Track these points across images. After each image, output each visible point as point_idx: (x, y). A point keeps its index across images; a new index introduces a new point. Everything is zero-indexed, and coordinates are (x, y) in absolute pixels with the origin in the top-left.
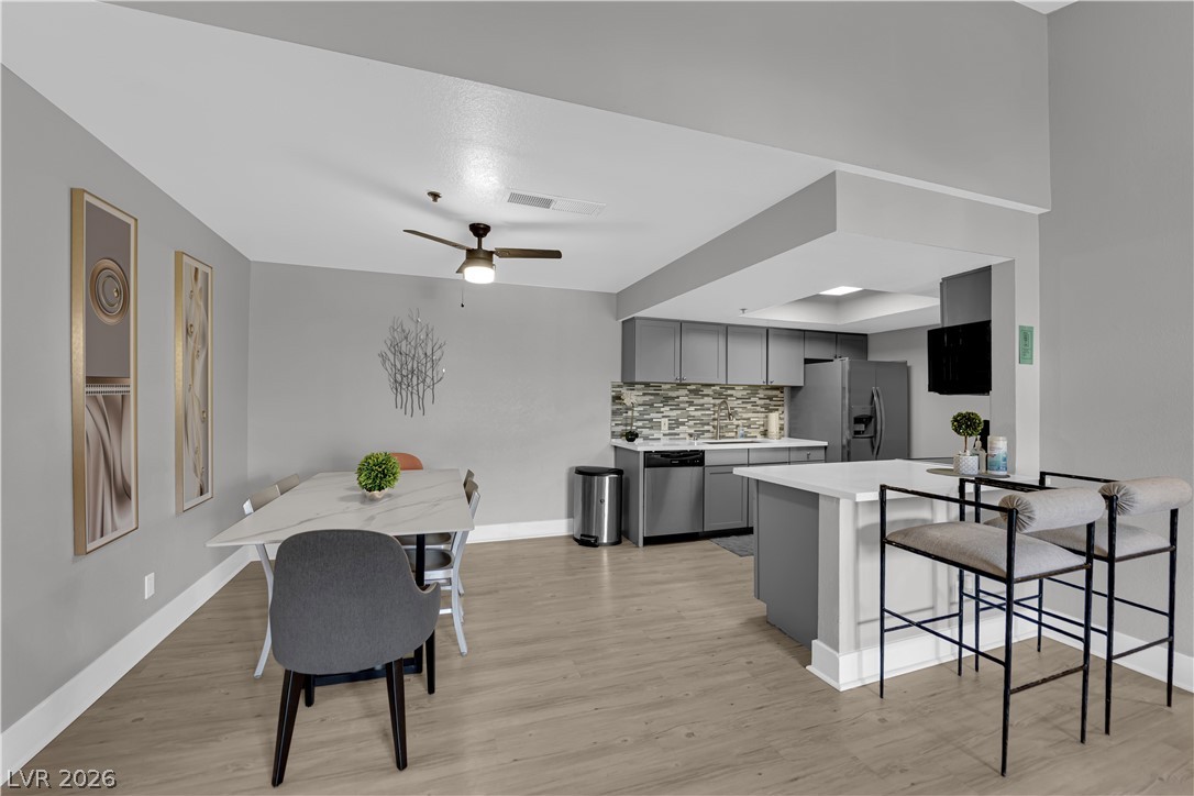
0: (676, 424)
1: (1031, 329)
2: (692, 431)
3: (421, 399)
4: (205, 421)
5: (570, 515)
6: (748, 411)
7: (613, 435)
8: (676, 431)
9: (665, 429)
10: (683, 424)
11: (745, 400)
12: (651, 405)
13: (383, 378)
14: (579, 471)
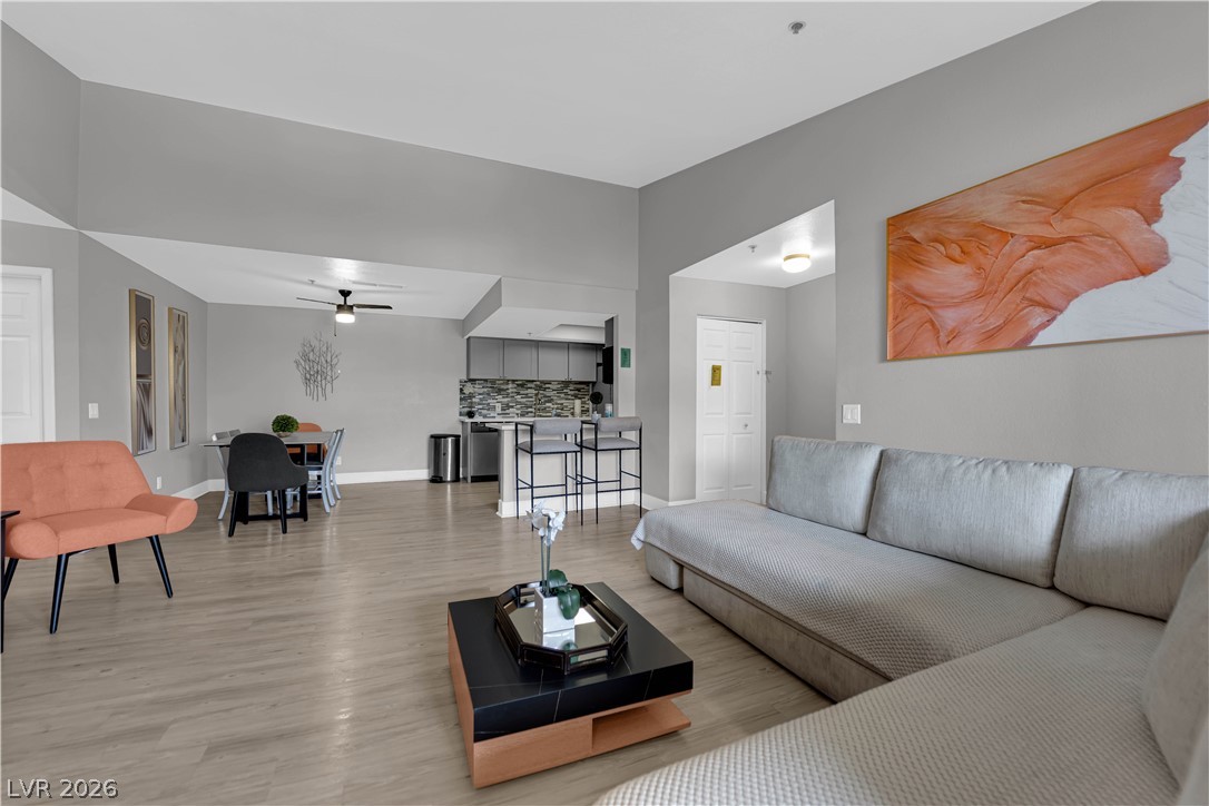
0: (506, 407)
1: (629, 350)
2: (519, 412)
3: (324, 390)
4: (184, 400)
5: (429, 468)
6: (562, 399)
7: (461, 414)
8: (507, 411)
9: (499, 410)
10: (512, 407)
11: (559, 391)
12: (488, 394)
13: (297, 377)
14: (432, 436)
